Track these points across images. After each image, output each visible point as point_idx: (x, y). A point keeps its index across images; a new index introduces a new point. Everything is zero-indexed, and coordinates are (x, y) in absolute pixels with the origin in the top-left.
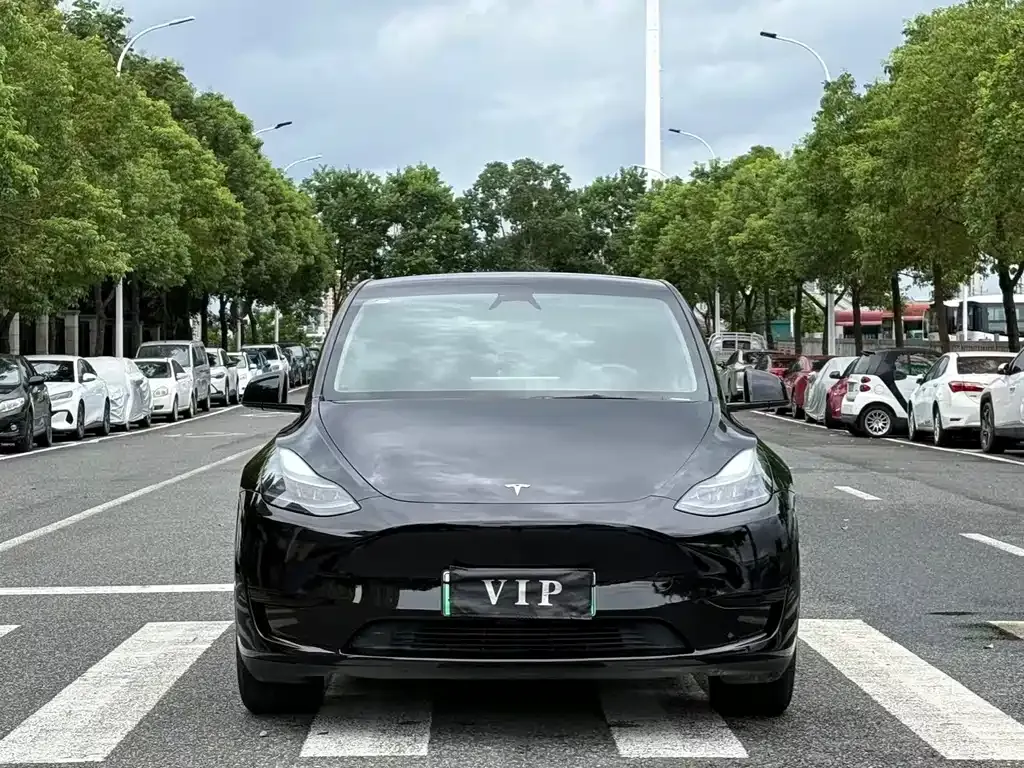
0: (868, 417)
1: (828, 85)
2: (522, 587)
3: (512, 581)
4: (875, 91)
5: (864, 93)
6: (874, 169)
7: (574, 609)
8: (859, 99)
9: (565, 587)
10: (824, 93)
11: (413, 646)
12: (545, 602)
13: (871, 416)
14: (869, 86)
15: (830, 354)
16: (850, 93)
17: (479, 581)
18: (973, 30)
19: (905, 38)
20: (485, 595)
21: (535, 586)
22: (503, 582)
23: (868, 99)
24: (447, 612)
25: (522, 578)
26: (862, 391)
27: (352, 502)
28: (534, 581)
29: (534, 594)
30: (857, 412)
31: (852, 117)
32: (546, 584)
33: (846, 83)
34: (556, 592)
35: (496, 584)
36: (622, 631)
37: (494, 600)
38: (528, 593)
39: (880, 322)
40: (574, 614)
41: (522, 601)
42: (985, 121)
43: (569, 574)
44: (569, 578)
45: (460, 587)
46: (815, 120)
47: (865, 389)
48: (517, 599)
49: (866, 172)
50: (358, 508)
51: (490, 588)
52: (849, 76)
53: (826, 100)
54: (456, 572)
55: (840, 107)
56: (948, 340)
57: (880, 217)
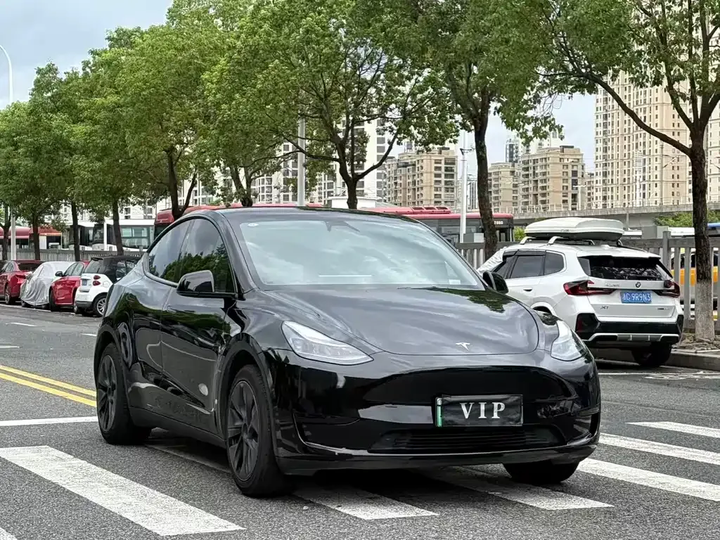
0: (99, 303)
1: (39, 71)
2: (483, 407)
3: (477, 403)
4: (73, 77)
5: (64, 77)
6: (91, 133)
7: (512, 420)
8: (61, 82)
9: (507, 406)
10: (36, 76)
11: (407, 447)
12: (496, 416)
13: (101, 302)
14: (68, 73)
15: (41, 260)
16: (55, 78)
17: (458, 404)
18: (180, 42)
19: (108, 43)
20: (462, 412)
21: (490, 406)
22: (472, 404)
23: (67, 83)
24: (440, 424)
25: (483, 401)
26: (94, 285)
27: (365, 356)
28: (489, 402)
29: (489, 411)
30: (92, 300)
31: (57, 94)
32: (496, 404)
33: (51, 69)
34: (502, 409)
35: (468, 406)
36: (526, 433)
37: (467, 416)
38: (486, 411)
39: (28, 237)
40: (511, 423)
41: (483, 416)
42: (214, 106)
43: (508, 398)
44: (509, 401)
45: (448, 408)
46: (32, 95)
47: (96, 284)
48: (479, 415)
49: (85, 133)
50: (370, 359)
51: (464, 409)
52: (53, 65)
53: (37, 81)
54: (445, 398)
55: (48, 87)
56: (123, 251)
57: (98, 164)
